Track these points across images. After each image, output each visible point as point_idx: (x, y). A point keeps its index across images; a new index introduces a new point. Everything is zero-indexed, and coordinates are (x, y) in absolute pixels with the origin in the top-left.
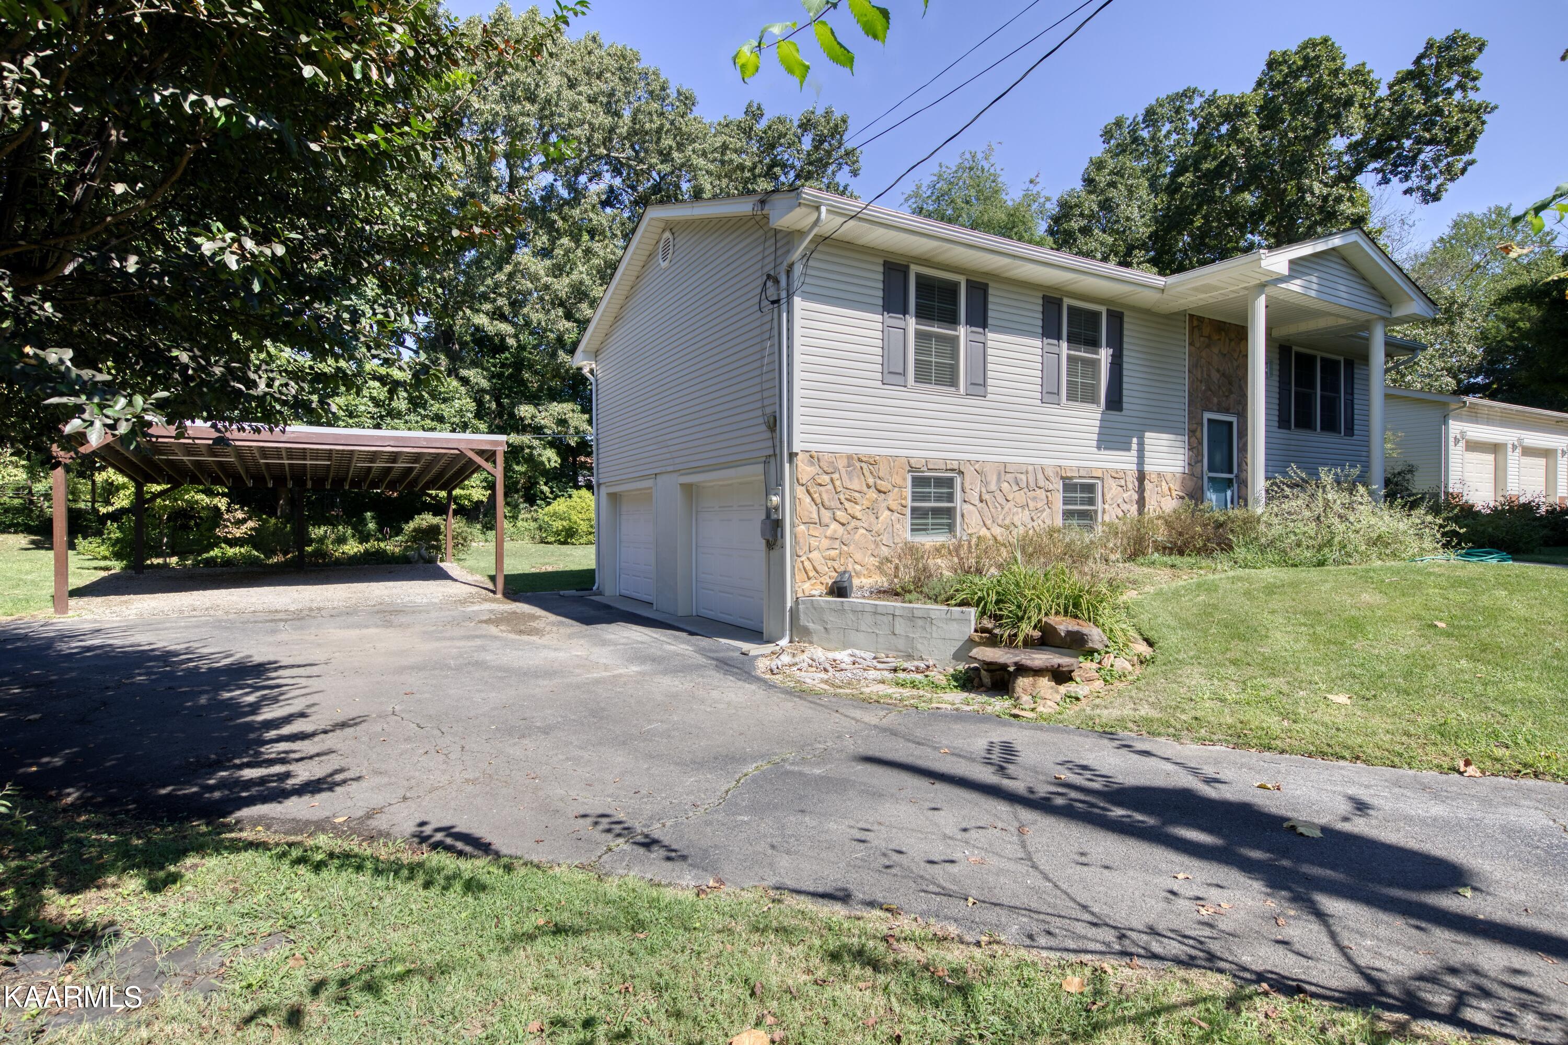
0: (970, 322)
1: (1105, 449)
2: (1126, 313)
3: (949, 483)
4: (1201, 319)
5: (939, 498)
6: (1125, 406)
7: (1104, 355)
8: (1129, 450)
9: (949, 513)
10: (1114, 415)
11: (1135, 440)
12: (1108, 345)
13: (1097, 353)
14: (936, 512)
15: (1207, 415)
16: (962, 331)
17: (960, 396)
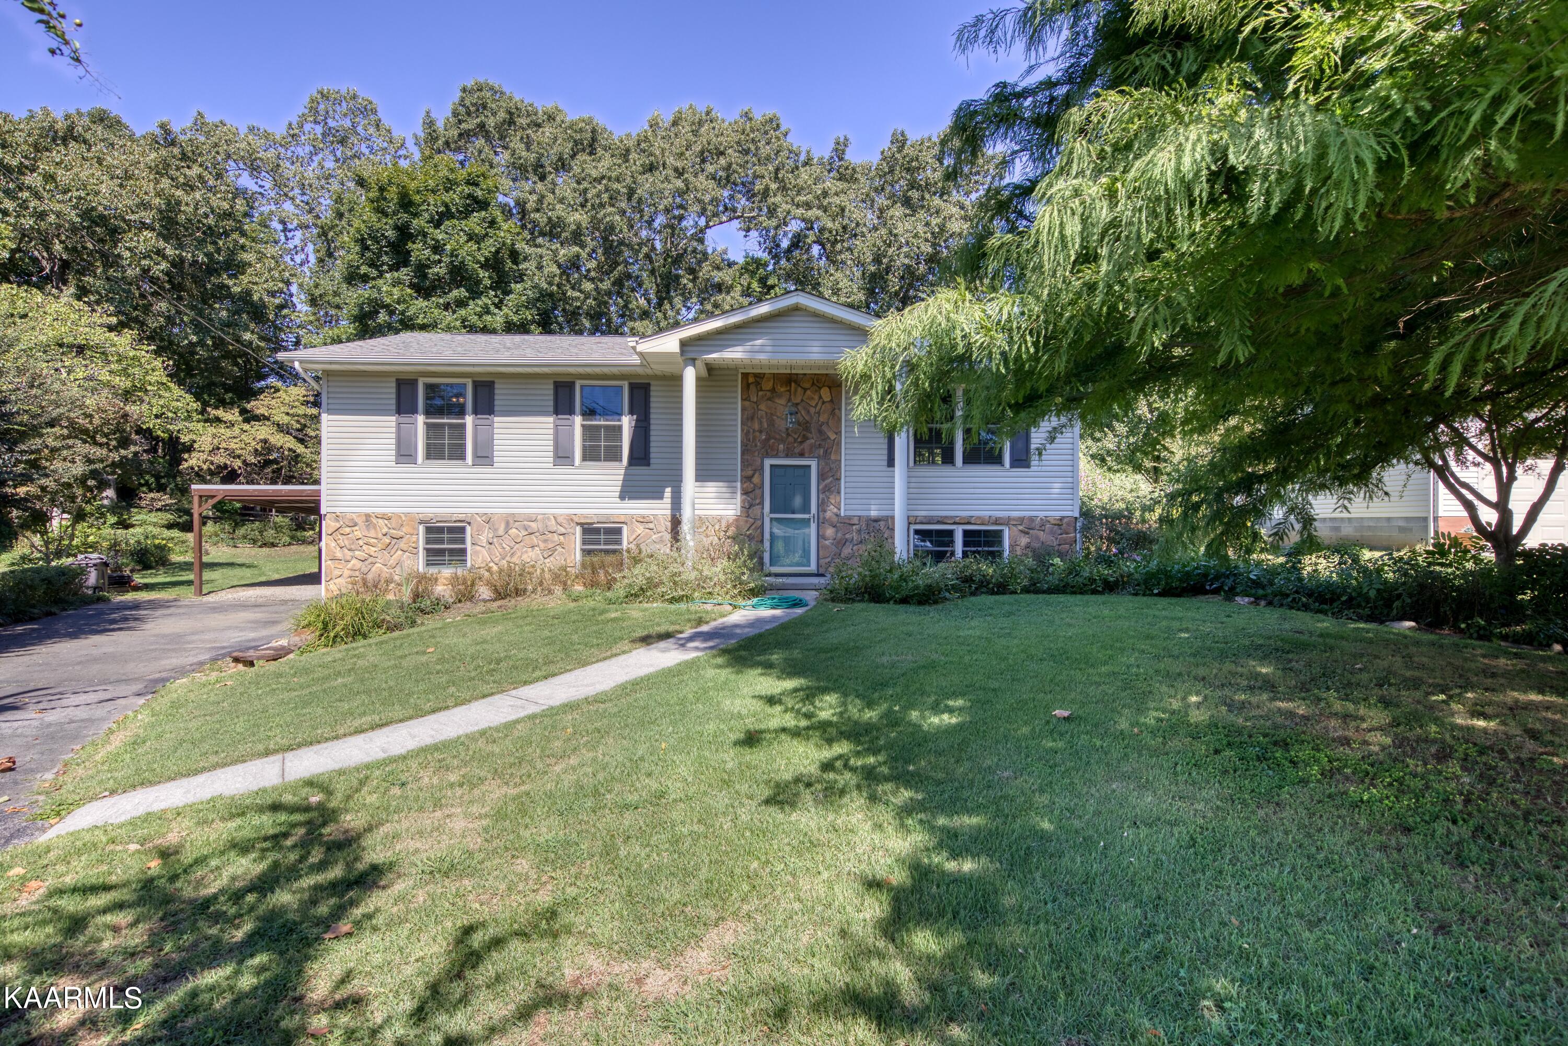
0: (476, 412)
1: (630, 498)
2: (652, 383)
3: (462, 530)
4: (759, 377)
5: (451, 541)
6: (652, 461)
7: (627, 423)
8: (662, 498)
9: (463, 552)
10: (640, 470)
11: (668, 490)
12: (631, 412)
13: (619, 420)
14: (452, 552)
15: (768, 462)
16: (469, 420)
17: (467, 466)
